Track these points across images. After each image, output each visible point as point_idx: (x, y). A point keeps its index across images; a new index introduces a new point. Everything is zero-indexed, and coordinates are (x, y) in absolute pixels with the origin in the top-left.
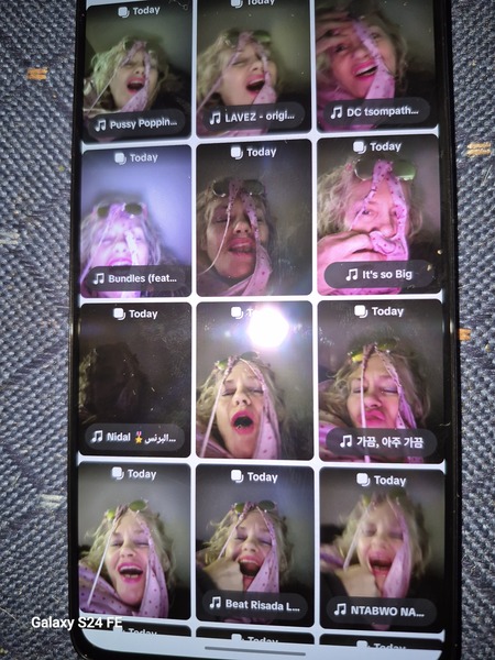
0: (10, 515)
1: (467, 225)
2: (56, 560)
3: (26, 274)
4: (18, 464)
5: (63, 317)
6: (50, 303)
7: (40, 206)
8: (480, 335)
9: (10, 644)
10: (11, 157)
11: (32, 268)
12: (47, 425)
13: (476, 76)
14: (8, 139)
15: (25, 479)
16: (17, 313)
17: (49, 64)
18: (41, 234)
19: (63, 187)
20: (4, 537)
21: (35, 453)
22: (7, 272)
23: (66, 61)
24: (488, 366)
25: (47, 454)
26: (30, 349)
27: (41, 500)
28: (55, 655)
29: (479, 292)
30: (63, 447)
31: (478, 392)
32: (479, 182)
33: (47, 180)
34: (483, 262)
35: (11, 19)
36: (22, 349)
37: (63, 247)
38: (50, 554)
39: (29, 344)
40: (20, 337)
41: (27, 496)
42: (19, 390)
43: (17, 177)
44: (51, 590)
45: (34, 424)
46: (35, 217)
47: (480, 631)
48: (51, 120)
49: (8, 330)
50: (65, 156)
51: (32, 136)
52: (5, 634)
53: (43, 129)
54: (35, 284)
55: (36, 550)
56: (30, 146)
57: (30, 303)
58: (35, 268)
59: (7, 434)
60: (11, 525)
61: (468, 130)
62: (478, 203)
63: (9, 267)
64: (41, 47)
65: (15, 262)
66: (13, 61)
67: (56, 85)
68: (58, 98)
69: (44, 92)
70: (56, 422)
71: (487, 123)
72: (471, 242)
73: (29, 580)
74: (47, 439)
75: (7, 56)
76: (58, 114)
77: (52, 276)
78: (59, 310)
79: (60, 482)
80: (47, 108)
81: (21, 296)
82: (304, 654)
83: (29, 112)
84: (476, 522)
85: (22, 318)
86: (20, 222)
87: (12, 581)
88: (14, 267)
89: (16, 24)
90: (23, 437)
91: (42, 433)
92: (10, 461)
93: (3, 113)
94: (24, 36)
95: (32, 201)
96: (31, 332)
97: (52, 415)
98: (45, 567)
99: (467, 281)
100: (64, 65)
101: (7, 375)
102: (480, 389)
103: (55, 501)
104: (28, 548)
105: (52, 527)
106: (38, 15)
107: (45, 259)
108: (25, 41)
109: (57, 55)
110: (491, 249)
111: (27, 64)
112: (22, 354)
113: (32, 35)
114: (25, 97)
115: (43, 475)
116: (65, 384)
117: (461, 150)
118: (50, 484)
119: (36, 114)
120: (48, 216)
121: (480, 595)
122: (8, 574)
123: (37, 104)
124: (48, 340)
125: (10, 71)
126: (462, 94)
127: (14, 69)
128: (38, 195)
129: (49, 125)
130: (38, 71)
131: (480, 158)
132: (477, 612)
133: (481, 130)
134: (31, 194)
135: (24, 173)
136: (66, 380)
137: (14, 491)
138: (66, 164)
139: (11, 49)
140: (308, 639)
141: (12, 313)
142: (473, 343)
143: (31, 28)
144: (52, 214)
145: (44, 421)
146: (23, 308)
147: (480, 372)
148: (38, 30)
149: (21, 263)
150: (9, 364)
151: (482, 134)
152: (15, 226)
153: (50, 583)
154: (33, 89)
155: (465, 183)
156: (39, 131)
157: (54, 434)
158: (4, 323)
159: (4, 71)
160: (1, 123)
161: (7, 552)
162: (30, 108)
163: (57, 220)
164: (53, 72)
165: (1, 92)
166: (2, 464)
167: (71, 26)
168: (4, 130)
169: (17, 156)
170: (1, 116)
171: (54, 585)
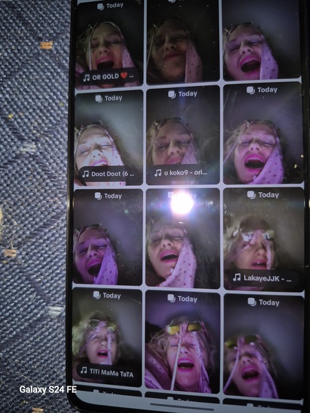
0: (29, 319)
2: (58, 347)
3: (40, 170)
4: (35, 287)
5: (63, 197)
6: (55, 188)
7: (49, 128)
9: (29, 398)
10: (31, 97)
11: (43, 166)
12: (53, 263)
14: (28, 86)
15: (39, 297)
16: (34, 194)
17: (54, 39)
18: (49, 145)
19: (62, 116)
20: (26, 333)
21: (45, 281)
22: (28, 169)
23: (64, 37)
25: (53, 281)
26: (42, 216)
27: (49, 310)
28: (57, 406)
30: (63, 277)
33: (53, 111)
35: (31, 12)
36: (38, 216)
37: (63, 153)
38: (54, 343)
39: (42, 213)
40: (36, 209)
41: (40, 307)
42: (35, 242)
43: (34, 110)
44: (54, 366)
45: (45, 263)
46: (45, 134)
48: (55, 74)
49: (29, 205)
50: (64, 97)
51: (43, 84)
53: (50, 80)
54: (46, 177)
55: (45, 341)
56: (42, 90)
57: (42, 188)
58: (46, 166)
59: (29, 269)
60: (30, 325)
63: (30, 166)
64: (49, 28)
65: (33, 163)
66: (31, 38)
67: (58, 52)
68: (59, 60)
69: (50, 57)
70: (58, 262)
73: (41, 359)
74: (53, 272)
75: (28, 35)
76: (59, 70)
77: (56, 172)
78: (60, 193)
79: (61, 299)
80: (52, 66)
81: (37, 184)
83: (42, 69)
85: (37, 198)
86: (37, 138)
87: (31, 359)
88: (32, 165)
89: (33, 15)
90: (38, 271)
91: (50, 268)
92: (30, 286)
93: (26, 70)
94: (38, 22)
95: (43, 125)
96: (43, 206)
97: (56, 257)
98: (51, 352)
100: (63, 39)
101: (28, 233)
103: (57, 310)
104: (40, 339)
105: (55, 327)
106: (47, 9)
107: (52, 161)
108: (39, 25)
109: (59, 34)
111: (40, 39)
112: (38, 220)
113: (43, 22)
114: (39, 60)
115: (50, 295)
116: (64, 238)
118: (54, 300)
119: (46, 70)
120: (53, 134)
122: (28, 355)
123: (46, 64)
124: (53, 211)
125: (30, 44)
127: (32, 43)
128: (47, 121)
129: (54, 77)
130: (47, 44)
134: (43, 120)
135: (39, 108)
136: (65, 236)
137: (32, 304)
138: (65, 101)
139: (31, 30)
140: (216, 401)
141: (32, 194)
143: (43, 17)
144: (56, 133)
145: (51, 261)
146: (38, 191)
148: (47, 18)
149: (37, 163)
150: (30, 226)
152: (33, 140)
153: (54, 361)
154: (44, 55)
156: (48, 81)
157: (57, 269)
158: (26, 201)
159: (26, 44)
160: (24, 77)
161: (27, 342)
162: (42, 67)
163: (59, 136)
164: (56, 44)
165: (24, 57)
166: (25, 287)
167: (67, 15)
168: (26, 80)
169: (34, 97)
170: (24, 73)
171: (57, 362)
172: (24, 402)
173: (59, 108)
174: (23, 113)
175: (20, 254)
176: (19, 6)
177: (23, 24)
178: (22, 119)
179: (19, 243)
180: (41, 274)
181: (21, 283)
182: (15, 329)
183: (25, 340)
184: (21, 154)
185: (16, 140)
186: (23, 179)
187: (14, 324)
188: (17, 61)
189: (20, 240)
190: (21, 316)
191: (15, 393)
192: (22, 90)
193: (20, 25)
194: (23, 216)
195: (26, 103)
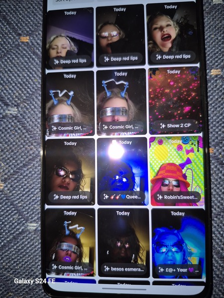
0: (13, 233)
1: (211, 104)
2: (34, 252)
3: (21, 127)
4: (17, 210)
5: (37, 145)
6: (31, 139)
7: (27, 97)
8: (218, 150)
9: (14, 290)
10: (13, 75)
11: (23, 124)
12: (30, 193)
13: (214, 41)
14: (11, 67)
15: (20, 217)
16: (16, 144)
17: (30, 35)
18: (27, 109)
19: (36, 88)
20: (11, 243)
21: (25, 205)
22: (12, 126)
23: (37, 34)
24: (221, 164)
25: (30, 205)
26: (22, 159)
27: (28, 226)
28: (34, 295)
29: (217, 133)
30: (37, 202)
31: (217, 175)
32: (216, 86)
34: (218, 119)
35: (13, 15)
36: (19, 159)
37: (37, 115)
39: (22, 157)
40: (18, 154)
41: (21, 224)
42: (17, 178)
43: (16, 84)
44: (32, 266)
45: (25, 193)
46: (24, 101)
47: (220, 278)
48: (31, 59)
49: (12, 151)
50: (38, 75)
51: (22, 66)
52: (11, 286)
54: (24, 131)
55: (25, 248)
56: (22, 70)
57: (22, 139)
58: (25, 124)
59: (12, 197)
60: (14, 237)
61: (211, 64)
62: (216, 95)
63: (13, 124)
64: (26, 27)
65: (15, 121)
66: (14, 34)
67: (33, 44)
68: (34, 50)
69: (27, 47)
70: (34, 191)
71: (219, 61)
72: (213, 111)
73: (22, 261)
74: (30, 199)
75: (11, 31)
76: (34, 57)
77: (32, 127)
78: (35, 142)
79: (36, 218)
80: (29, 54)
81: (18, 136)
82: (145, 290)
83: (21, 56)
84: (217, 230)
85: (18, 146)
86: (18, 104)
87: (14, 262)
88: (15, 123)
89: (15, 18)
90: (20, 198)
91: (28, 196)
92: (13, 209)
93: (9, 56)
94: (19, 23)
95: (23, 95)
96: (23, 152)
97: (32, 188)
98: (29, 256)
99: (212, 128)
100: (36, 35)
101: (12, 171)
102: (218, 174)
103: (34, 226)
104: (22, 247)
105: (33, 238)
106: (25, 14)
107: (29, 120)
108: (19, 25)
109: (33, 31)
110: (222, 114)
111: (20, 35)
112: (19, 162)
113: (22, 23)
114: (19, 50)
115: (29, 215)
116: (38, 174)
117: (208, 73)
118: (31, 219)
119: (24, 57)
120: (30, 101)
121: (220, 262)
122: (13, 259)
123: (24, 52)
124: (30, 155)
125: (12, 38)
126: (208, 49)
127: (14, 37)
129: (30, 62)
130: (25, 38)
131: (216, 76)
132: (219, 269)
133: (217, 64)
134: (22, 91)
135: (19, 83)
137: (16, 222)
138: (38, 78)
139: (13, 28)
140: (147, 283)
141: (14, 143)
142: (215, 154)
143: (22, 20)
144: (32, 100)
145: (29, 191)
146: (19, 141)
147: (218, 166)
148: (24, 20)
149: (18, 121)
150: (13, 166)
151: (217, 66)
152: (15, 105)
153: (32, 262)
154: (23, 46)
155: (210, 86)
156: (26, 64)
157: (33, 197)
158: (10, 148)
159: (10, 38)
160: (9, 61)
161: (12, 249)
162: (21, 54)
163: (34, 103)
164: (32, 38)
165: (8, 47)
166: (10, 210)
167: (39, 19)
168: (10, 63)
169: (16, 75)
170: (8, 58)
171: (34, 263)
172: (10, 294)
173: (34, 83)
174: (8, 86)
175: (6, 186)
176: (5, 11)
177: (7, 24)
178: (7, 91)
179: (6, 179)
180: (22, 201)
181: (7, 207)
182: (3, 241)
183: (10, 249)
184: (6, 115)
185: (3, 105)
186: (8, 133)
187: (2, 237)
188: (4, 50)
189: (6, 176)
190: (7, 231)
191: (3, 288)
192: (7, 70)
193: (5, 24)
194: (8, 159)
195: (10, 79)
